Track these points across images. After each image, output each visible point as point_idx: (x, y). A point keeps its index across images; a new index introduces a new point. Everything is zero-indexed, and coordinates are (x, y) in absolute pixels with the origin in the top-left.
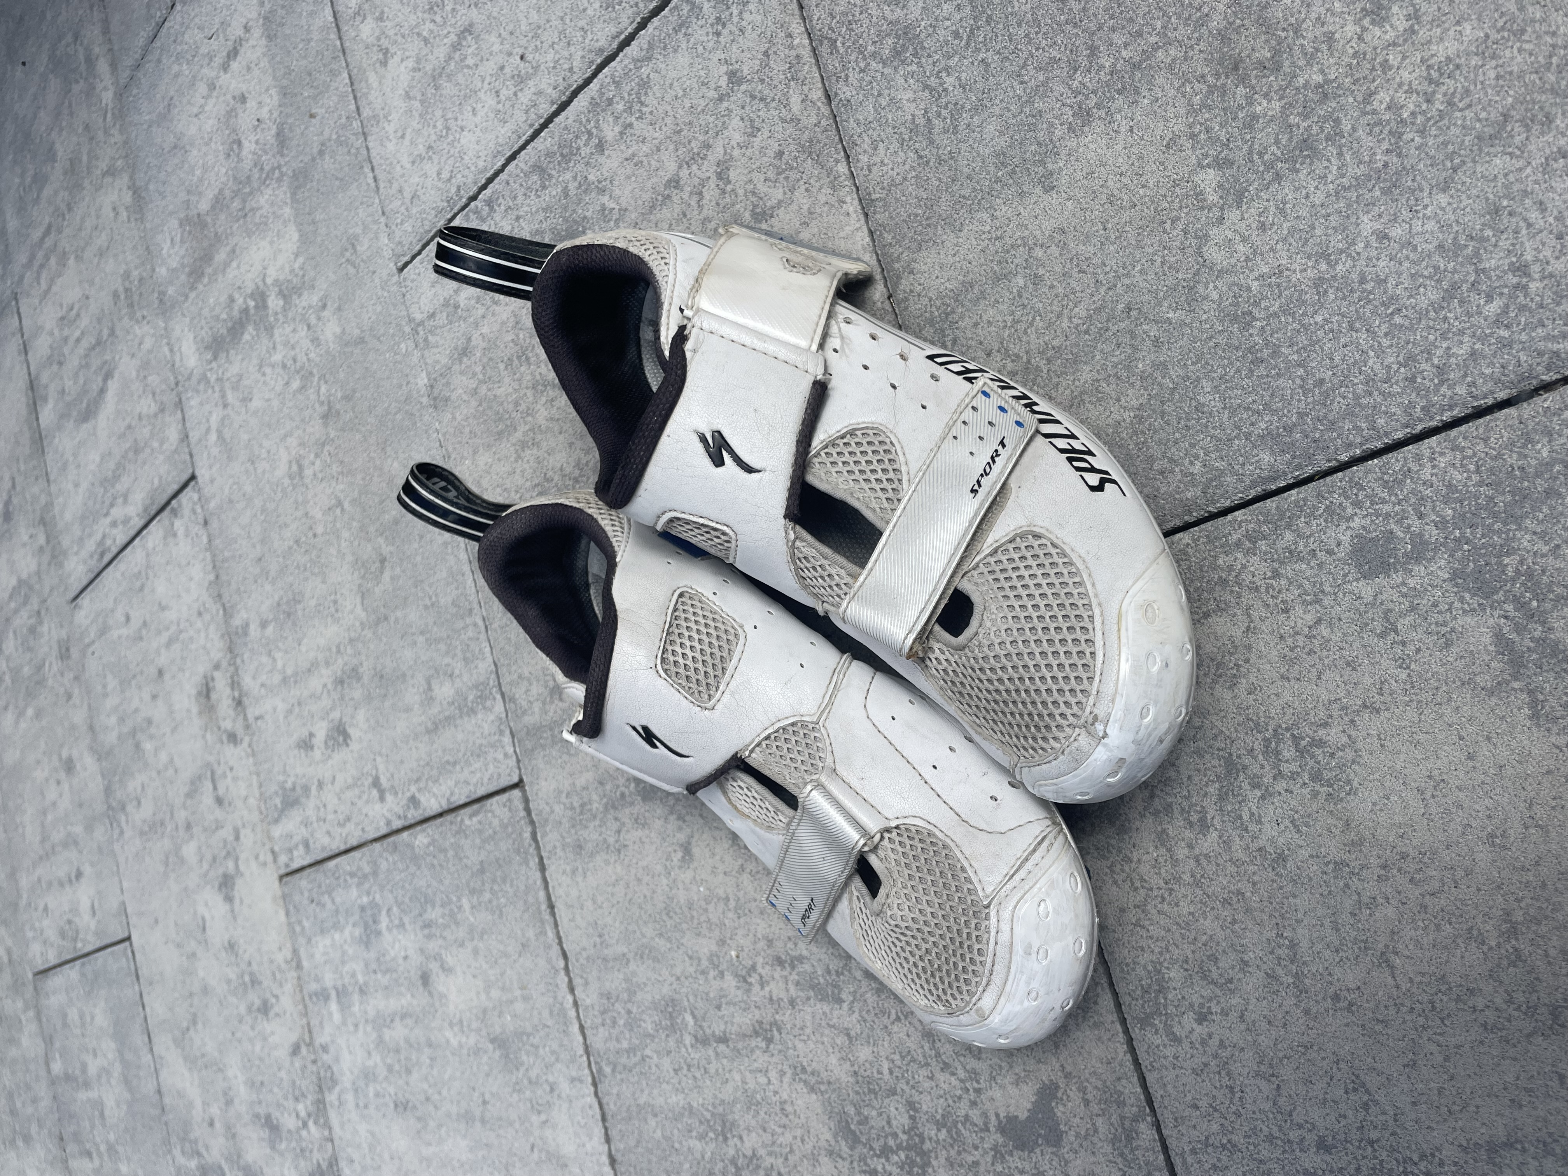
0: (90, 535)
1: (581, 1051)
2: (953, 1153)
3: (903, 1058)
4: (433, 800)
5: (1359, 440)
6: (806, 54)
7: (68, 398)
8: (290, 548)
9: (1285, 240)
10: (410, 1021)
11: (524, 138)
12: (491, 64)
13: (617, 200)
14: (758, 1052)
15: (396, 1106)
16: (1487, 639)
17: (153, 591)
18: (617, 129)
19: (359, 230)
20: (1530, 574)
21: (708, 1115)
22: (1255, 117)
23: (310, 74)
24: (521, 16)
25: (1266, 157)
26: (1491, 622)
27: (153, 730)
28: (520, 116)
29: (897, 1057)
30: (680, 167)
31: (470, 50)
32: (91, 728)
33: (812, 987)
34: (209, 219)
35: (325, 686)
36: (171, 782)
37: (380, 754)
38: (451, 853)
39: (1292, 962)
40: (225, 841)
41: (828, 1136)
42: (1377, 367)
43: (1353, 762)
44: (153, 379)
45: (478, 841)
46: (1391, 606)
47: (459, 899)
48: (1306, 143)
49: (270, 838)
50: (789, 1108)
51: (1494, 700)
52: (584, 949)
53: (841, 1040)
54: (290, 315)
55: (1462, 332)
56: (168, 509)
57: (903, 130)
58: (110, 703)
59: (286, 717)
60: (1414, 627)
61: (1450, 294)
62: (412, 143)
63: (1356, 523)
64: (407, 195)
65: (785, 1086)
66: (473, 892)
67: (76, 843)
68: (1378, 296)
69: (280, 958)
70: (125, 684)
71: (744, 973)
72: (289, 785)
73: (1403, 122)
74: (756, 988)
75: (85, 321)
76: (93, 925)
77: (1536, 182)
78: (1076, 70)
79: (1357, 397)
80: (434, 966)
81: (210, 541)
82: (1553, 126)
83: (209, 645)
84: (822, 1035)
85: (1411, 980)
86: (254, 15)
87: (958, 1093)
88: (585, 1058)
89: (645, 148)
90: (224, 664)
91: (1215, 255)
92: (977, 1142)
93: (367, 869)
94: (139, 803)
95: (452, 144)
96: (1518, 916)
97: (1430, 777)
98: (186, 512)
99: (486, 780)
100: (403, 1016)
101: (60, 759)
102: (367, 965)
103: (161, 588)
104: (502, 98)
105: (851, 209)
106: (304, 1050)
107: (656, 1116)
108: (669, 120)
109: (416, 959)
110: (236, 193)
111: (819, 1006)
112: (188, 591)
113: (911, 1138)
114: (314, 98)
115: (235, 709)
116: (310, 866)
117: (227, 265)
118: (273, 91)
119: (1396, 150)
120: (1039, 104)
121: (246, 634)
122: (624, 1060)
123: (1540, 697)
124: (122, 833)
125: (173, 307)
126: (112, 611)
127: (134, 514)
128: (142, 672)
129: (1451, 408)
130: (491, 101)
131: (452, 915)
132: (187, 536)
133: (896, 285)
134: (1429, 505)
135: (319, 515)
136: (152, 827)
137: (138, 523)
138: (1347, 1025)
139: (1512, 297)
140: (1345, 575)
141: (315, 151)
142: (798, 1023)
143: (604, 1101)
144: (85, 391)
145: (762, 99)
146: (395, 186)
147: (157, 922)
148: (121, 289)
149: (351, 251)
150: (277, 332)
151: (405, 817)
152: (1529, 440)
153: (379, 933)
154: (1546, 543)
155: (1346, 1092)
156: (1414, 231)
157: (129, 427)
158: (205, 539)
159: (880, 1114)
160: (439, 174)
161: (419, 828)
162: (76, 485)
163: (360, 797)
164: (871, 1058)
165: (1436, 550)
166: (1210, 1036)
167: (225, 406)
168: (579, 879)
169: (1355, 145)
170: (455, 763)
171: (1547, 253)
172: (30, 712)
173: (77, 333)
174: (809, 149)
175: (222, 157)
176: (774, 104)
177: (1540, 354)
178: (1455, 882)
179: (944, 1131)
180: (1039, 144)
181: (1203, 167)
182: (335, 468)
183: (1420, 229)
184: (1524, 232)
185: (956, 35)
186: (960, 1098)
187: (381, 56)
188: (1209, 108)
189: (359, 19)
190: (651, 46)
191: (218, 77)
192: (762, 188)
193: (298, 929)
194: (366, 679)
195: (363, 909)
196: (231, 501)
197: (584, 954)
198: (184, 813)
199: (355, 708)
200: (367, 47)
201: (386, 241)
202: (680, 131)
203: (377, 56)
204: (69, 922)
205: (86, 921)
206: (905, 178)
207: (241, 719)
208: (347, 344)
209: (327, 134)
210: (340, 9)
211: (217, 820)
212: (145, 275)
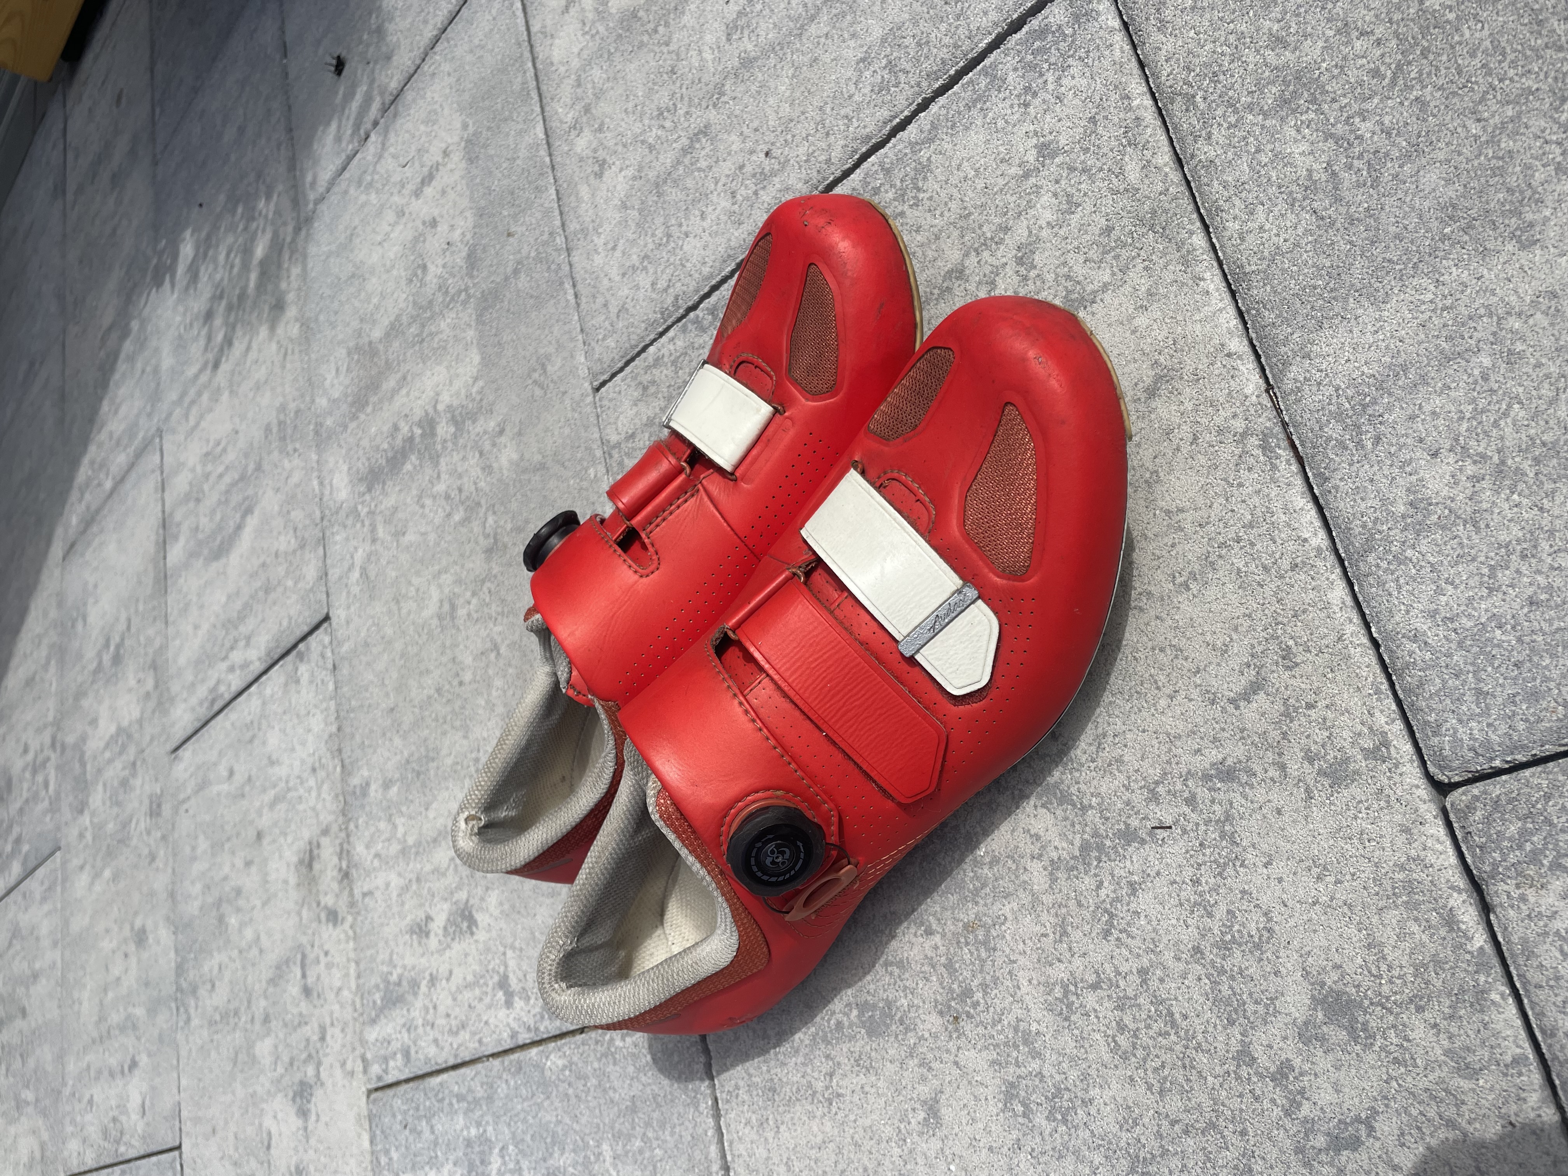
0: (203, 681)
6: (1149, 116)
7: (200, 536)
8: (430, 697)
12: (729, 163)
17: (264, 743)
19: (551, 349)
23: (512, 193)
24: (769, 111)
27: (241, 902)
30: (967, 255)
31: (703, 153)
32: (172, 895)
34: (381, 347)
36: (253, 965)
37: (513, 947)
38: (593, 1082)
40: (308, 1040)
44: (297, 515)
45: (631, 1069)
47: (599, 1145)
49: (363, 1042)
54: (461, 441)
56: (294, 653)
57: (1294, 188)
58: (198, 867)
59: (399, 895)
62: (624, 253)
64: (613, 309)
66: (618, 1136)
67: (135, 1027)
70: (217, 847)
72: (394, 978)
75: (231, 456)
76: (140, 1128)
81: (337, 689)
83: (319, 806)
86: (456, 139)
90: (335, 828)
93: (480, 1092)
94: (213, 986)
95: (673, 252)
98: (314, 655)
101: (132, 929)
103: (274, 740)
104: (739, 198)
105: (1212, 287)
108: (954, 205)
110: (414, 319)
112: (303, 744)
114: (515, 217)
115: (341, 882)
116: (407, 1081)
117: (395, 392)
118: (468, 214)
120: (1506, 144)
121: (364, 795)
124: (188, 1020)
125: (329, 438)
126: (215, 764)
127: (254, 658)
128: (238, 834)
130: (725, 203)
132: (311, 682)
133: (1280, 372)
135: (468, 660)
136: (225, 1016)
137: (257, 667)
141: (509, 270)
144: (220, 528)
145: (1085, 171)
146: (600, 300)
147: (214, 1131)
148: (275, 421)
149: (540, 371)
150: (443, 461)
151: (537, 1029)
157: (264, 565)
158: (331, 686)
160: (653, 284)
162: (196, 627)
163: (481, 1000)
167: (374, 541)
172: (107, 873)
173: (221, 469)
174: (1151, 221)
175: (403, 282)
176: (1101, 175)
180: (1509, 190)
182: (494, 608)
185: (1375, 73)
187: (596, 168)
189: (573, 133)
190: (934, 127)
191: (408, 204)
192: (1080, 271)
193: (383, 1160)
195: (469, 1143)
196: (366, 644)
198: (263, 1003)
199: (487, 889)
200: (581, 160)
201: (583, 360)
202: (970, 214)
203: (591, 168)
204: (115, 1120)
205: (134, 1121)
206: (1297, 245)
207: (346, 893)
208: (525, 471)
209: (524, 252)
210: (555, 124)
211: (301, 1014)
212: (302, 406)
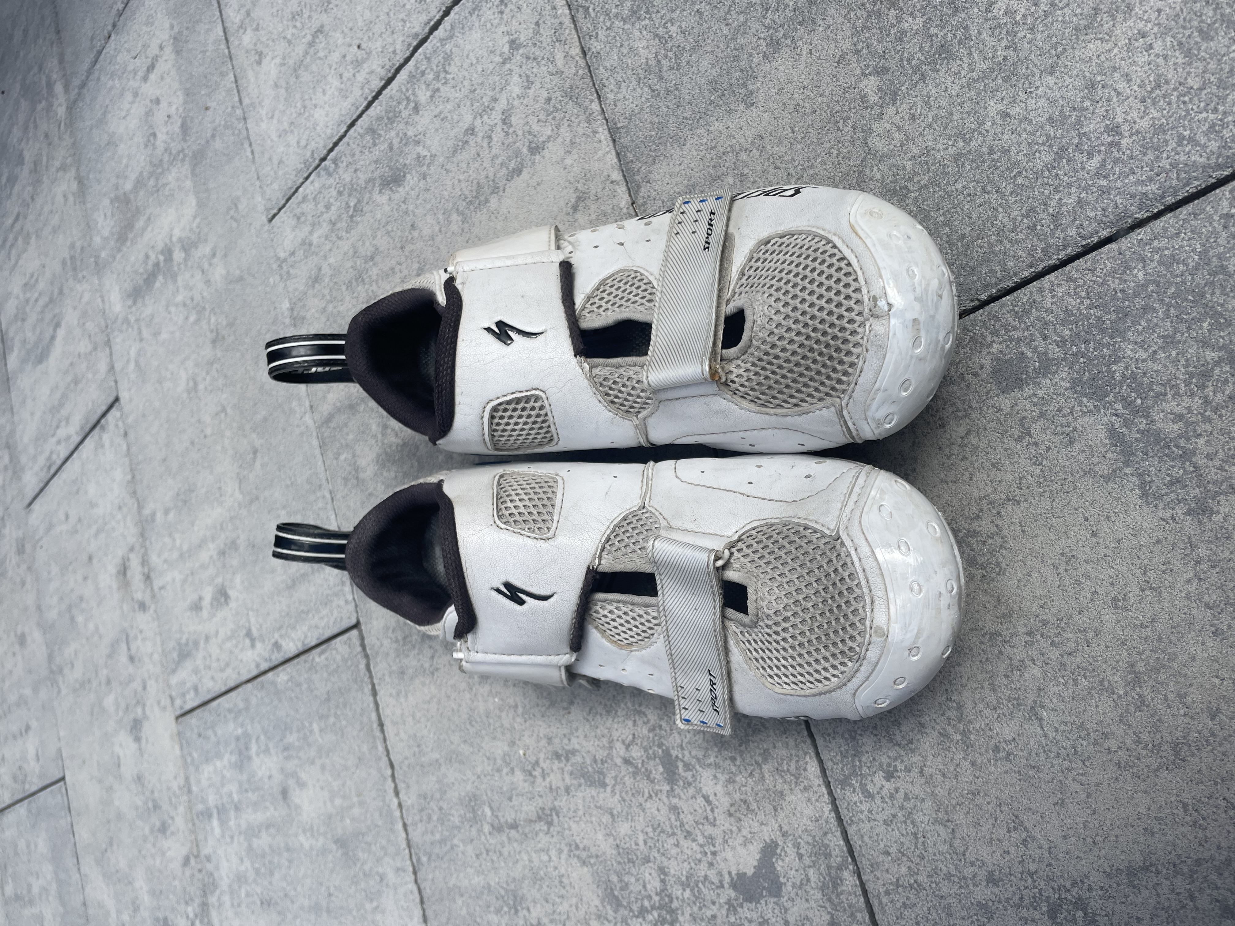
0: (41, 452)
1: (404, 845)
2: (695, 909)
3: (654, 830)
4: (291, 644)
5: (994, 280)
6: (567, 21)
7: (28, 346)
8: (187, 449)
9: (930, 126)
10: (272, 831)
11: (361, 109)
12: (336, 54)
13: (429, 149)
14: (541, 835)
15: (262, 903)
16: (1103, 434)
17: (86, 493)
18: (429, 94)
19: (239, 193)
20: (1134, 377)
21: (503, 892)
22: (903, 32)
23: (206, 77)
24: (358, 15)
25: (914, 62)
26: (1105, 420)
27: (84, 605)
28: (357, 92)
29: (649, 830)
30: (475, 118)
31: (321, 46)
32: (39, 608)
33: (583, 776)
34: (132, 197)
35: (211, 557)
36: (97, 647)
37: (252, 609)
38: (305, 686)
39: (960, 722)
40: (136, 692)
41: (597, 902)
42: (1006, 220)
43: (1001, 547)
44: (90, 325)
45: (325, 675)
46: (1025, 414)
47: (311, 724)
48: (943, 48)
49: (169, 686)
50: (565, 881)
51: (1111, 485)
52: (406, 758)
53: (606, 819)
54: (189, 264)
55: (1070, 185)
56: (99, 426)
57: (640, 71)
58: (53, 585)
59: (182, 586)
60: (1044, 430)
61: (1059, 156)
62: (279, 121)
63: (995, 348)
64: (275, 161)
65: (563, 862)
66: (321, 717)
67: (26, 703)
68: (1003, 164)
69: (175, 785)
70: (64, 570)
71: (530, 768)
72: (183, 641)
73: (1017, 23)
74: (539, 780)
75: (41, 285)
76: (37, 770)
77: (1123, 59)
78: (767, 10)
79: (991, 246)
80: (291, 782)
81: (128, 449)
82: (1133, 13)
83: (126, 533)
84: (591, 815)
85: (1056, 730)
86: (167, 37)
87: (699, 856)
88: (407, 851)
89: (449, 106)
90: (137, 547)
91: (878, 144)
92: (714, 898)
93: (241, 705)
94: (73, 666)
95: (307, 119)
96: (1141, 667)
97: (1062, 554)
98: (111, 427)
99: (331, 623)
100: (268, 826)
101: (16, 635)
102: (240, 785)
103: (92, 490)
104: (345, 79)
105: (603, 137)
106: (192, 861)
107: (462, 895)
108: (466, 83)
109: (278, 777)
110: (152, 174)
111: (588, 791)
112: (111, 490)
113: (662, 899)
114: (209, 95)
115: (145, 582)
116: (199, 707)
117: (144, 229)
118: (180, 93)
119: (1012, 46)
120: (741, 40)
121: (153, 520)
122: (437, 850)
123: (1148, 479)
124: (59, 692)
125: (105, 267)
126: (56, 512)
127: (73, 434)
128: (76, 559)
129: (1065, 247)
130: (336, 83)
131: (305, 738)
132: (111, 446)
133: (637, 192)
134: (1051, 328)
135: (207, 419)
136: (82, 685)
137: (77, 439)
138: (1006, 772)
139: (1108, 152)
140: (988, 393)
141: (209, 135)
142: (573, 807)
143: (422, 886)
144: (40, 340)
145: (535, 59)
146: (267, 156)
147: (84, 762)
148: (68, 256)
149: (234, 209)
150: (179, 279)
151: (271, 660)
152: (1128, 267)
153: (250, 758)
154: (1146, 350)
155: (1009, 832)
156: (1029, 108)
157: (72, 364)
158: (125, 447)
159: (638, 880)
160: (298, 143)
161: (281, 668)
162: (32, 414)
163: (236, 646)
164: (630, 832)
165: (1058, 365)
166: (897, 790)
167: (141, 340)
168: (402, 700)
169: (981, 46)
170: (307, 612)
171: (1135, 114)
173: (36, 295)
174: (571, 94)
175: (142, 147)
176: (543, 62)
177: (1133, 196)
178: (1088, 642)
179: (688, 891)
180: (742, 71)
181: (865, 75)
182: (221, 382)
183: (1034, 106)
184: (1115, 99)
186: (700, 861)
187: (257, 57)
188: (869, 29)
189: (241, 31)
190: (453, 28)
191: (140, 87)
192: (536, 128)
193: (189, 760)
194: (242, 549)
195: (238, 739)
196: (144, 415)
197: (406, 763)
198: (105, 672)
199: (234, 573)
200: (247, 52)
201: (260, 199)
202: (475, 90)
203: (254, 57)
204: (20, 768)
205: (32, 766)
206: (642, 109)
207: (149, 590)
208: (231, 282)
209: (217, 121)
210: (228, 25)
211: (130, 675)
212: (85, 244)
